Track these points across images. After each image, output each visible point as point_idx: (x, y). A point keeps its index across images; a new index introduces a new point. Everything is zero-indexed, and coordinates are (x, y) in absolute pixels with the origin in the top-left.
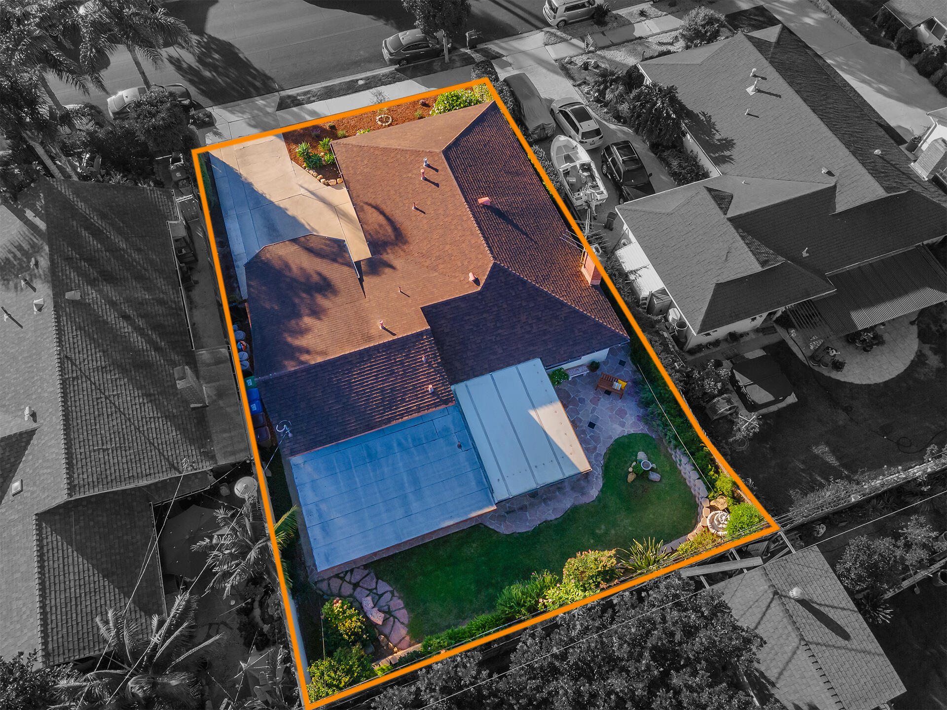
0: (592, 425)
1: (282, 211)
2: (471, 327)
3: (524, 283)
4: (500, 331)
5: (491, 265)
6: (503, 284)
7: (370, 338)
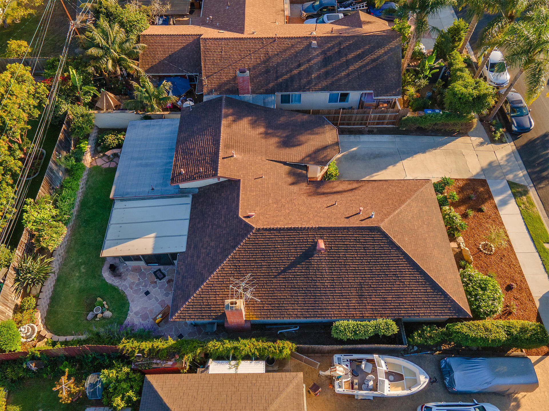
0: (147, 293)
2: (219, 209)
5: (253, 225)
7: (227, 147)
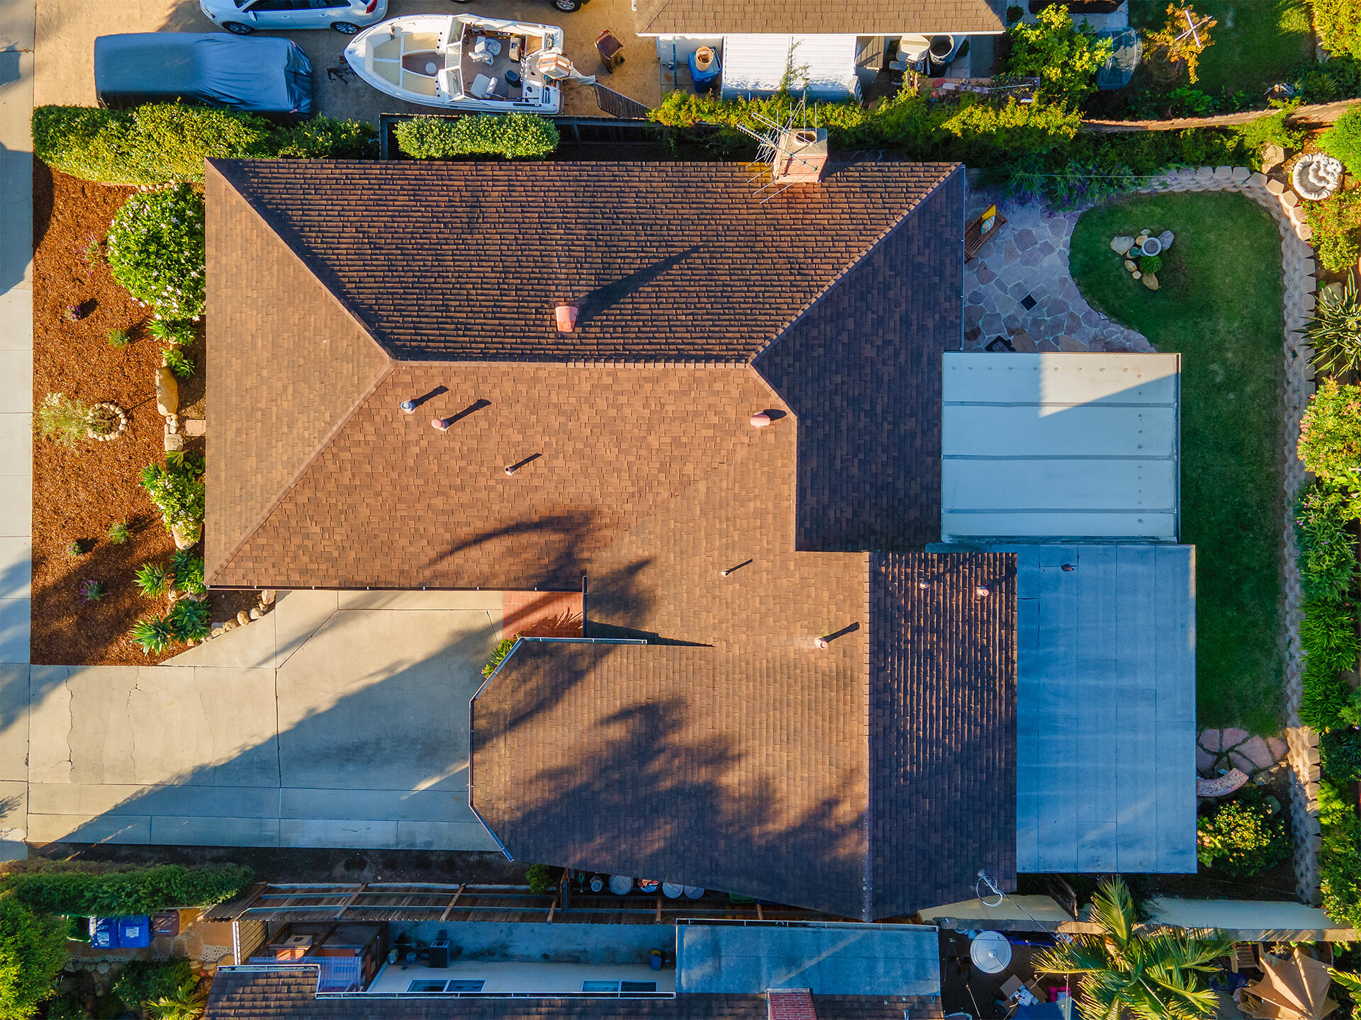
0: (1029, 303)
1: (313, 720)
2: (856, 460)
3: (806, 320)
4: (879, 410)
5: (754, 374)
6: (797, 364)
7: (844, 678)
